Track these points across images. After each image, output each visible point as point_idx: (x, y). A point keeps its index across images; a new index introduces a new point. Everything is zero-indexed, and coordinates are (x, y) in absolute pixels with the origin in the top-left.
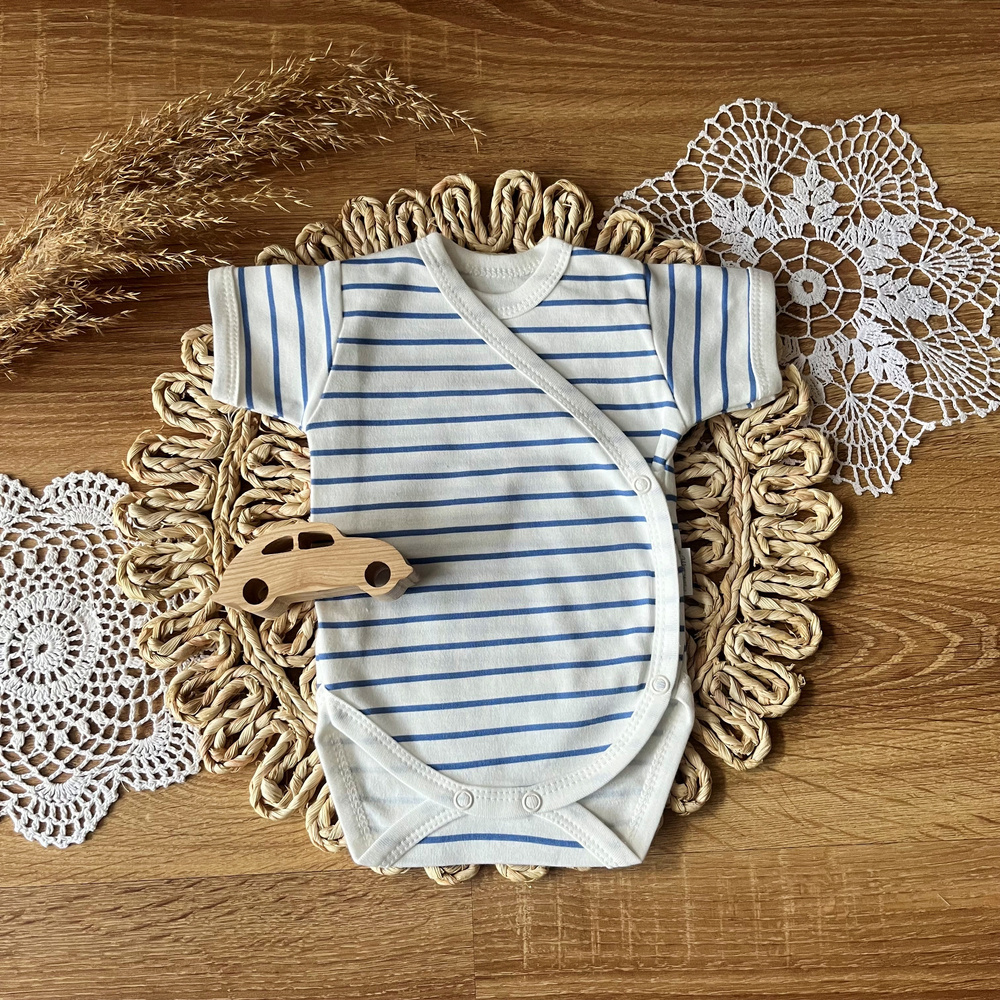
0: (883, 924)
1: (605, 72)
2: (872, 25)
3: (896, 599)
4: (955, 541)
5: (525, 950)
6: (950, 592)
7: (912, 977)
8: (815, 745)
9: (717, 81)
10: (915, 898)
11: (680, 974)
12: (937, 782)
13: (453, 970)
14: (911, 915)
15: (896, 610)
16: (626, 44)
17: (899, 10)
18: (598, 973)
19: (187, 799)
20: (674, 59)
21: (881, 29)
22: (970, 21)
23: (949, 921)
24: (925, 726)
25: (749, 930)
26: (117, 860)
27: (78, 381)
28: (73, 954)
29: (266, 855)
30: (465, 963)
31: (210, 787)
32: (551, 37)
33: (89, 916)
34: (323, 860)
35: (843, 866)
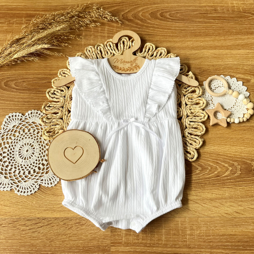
0: (211, 237)
1: (151, 36)
2: (213, 28)
3: (216, 158)
4: (230, 145)
5: (123, 239)
6: (229, 157)
7: (218, 251)
8: (196, 192)
9: (177, 39)
10: (219, 231)
11: (161, 247)
12: (225, 203)
13: (105, 243)
14: (218, 235)
15: (216, 161)
16: (156, 30)
17: (219, 25)
18: (141, 246)
19: (44, 199)
20: (167, 34)
21: (214, 29)
22: (236, 27)
23: (228, 237)
24: (223, 189)
25: (178, 237)
26: (26, 212)
27: (26, 100)
28: (14, 235)
29: (62, 213)
30: (108, 242)
31: (49, 196)
32: (139, 28)
33: (18, 226)
34: (75, 215)
35: (202, 222)
